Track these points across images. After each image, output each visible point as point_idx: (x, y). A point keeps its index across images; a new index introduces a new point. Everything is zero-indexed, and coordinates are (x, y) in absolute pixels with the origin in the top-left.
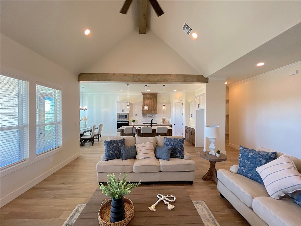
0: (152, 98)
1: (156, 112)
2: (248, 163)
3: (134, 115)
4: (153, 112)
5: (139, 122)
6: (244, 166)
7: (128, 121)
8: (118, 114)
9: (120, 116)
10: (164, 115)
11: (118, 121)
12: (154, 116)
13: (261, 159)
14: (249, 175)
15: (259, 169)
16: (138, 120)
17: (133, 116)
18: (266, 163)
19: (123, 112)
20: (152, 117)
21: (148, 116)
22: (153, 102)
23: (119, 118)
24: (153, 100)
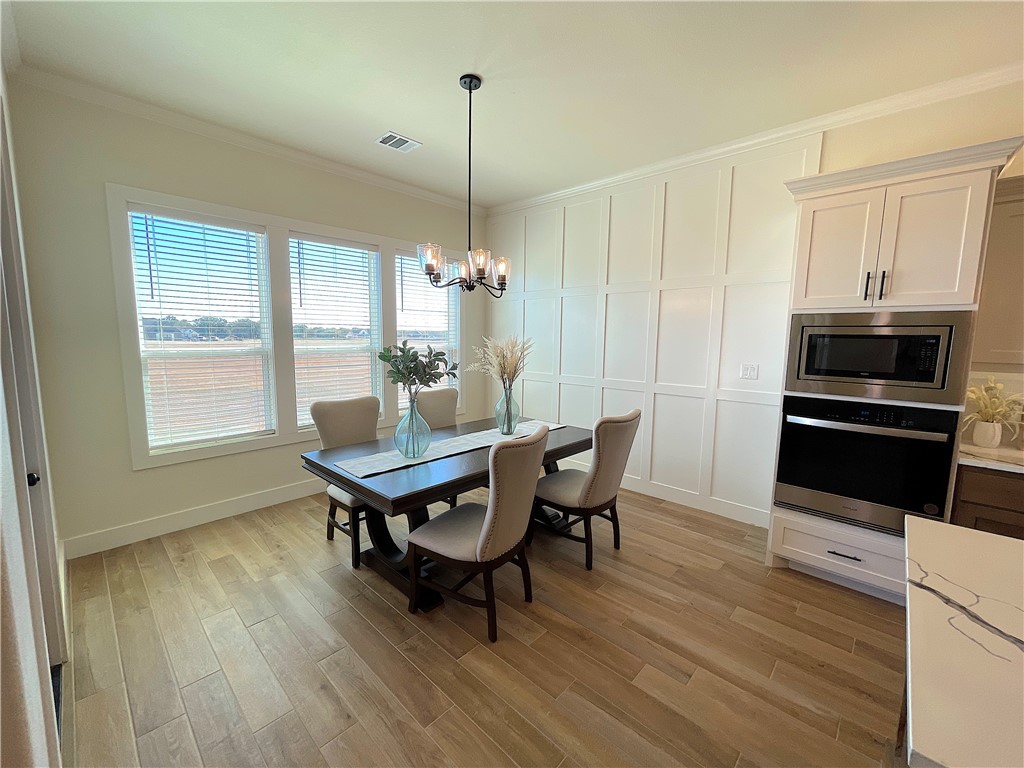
7: (949, 422)
11: (791, 405)
19: (877, 303)
23: (807, 372)
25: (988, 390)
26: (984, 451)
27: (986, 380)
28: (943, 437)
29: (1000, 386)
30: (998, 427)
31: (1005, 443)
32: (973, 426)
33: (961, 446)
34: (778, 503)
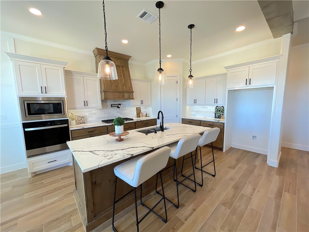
1: (131, 96)
4: (126, 95)
7: (66, 122)
8: (24, 100)
9: (30, 107)
10: (142, 102)
11: (25, 126)
19: (45, 94)
20: (119, 106)
21: (111, 105)
22: (123, 74)
23: (29, 115)
24: (123, 71)
25: (71, 114)
26: (74, 126)
27: (71, 112)
28: (66, 125)
29: (73, 113)
30: (75, 121)
31: (76, 124)
32: (70, 122)
33: (70, 127)
34: (29, 157)
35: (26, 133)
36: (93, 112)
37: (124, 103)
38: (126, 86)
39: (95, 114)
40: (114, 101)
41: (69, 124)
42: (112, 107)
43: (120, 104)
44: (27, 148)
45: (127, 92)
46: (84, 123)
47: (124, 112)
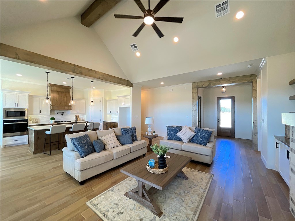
0: (64, 92)
1: (70, 109)
2: (173, 133)
3: (36, 111)
4: (67, 108)
5: (42, 121)
6: (171, 135)
7: (27, 121)
8: (5, 110)
9: (8, 113)
10: (78, 112)
11: (4, 121)
12: (65, 113)
13: (177, 130)
14: (174, 138)
15: (178, 134)
16: (40, 118)
17: (34, 113)
18: (179, 131)
19: (17, 107)
20: (63, 114)
21: (57, 113)
22: (66, 96)
23: (7, 116)
24: (66, 94)
26: (31, 123)
29: (31, 116)
30: (31, 121)
34: (4, 137)
35: (4, 125)
36: (44, 117)
37: (66, 112)
38: (67, 103)
39: (46, 118)
40: (60, 111)
41: (28, 122)
42: (57, 114)
43: (64, 113)
44: (4, 133)
45: (67, 106)
46: (38, 123)
47: (66, 117)
